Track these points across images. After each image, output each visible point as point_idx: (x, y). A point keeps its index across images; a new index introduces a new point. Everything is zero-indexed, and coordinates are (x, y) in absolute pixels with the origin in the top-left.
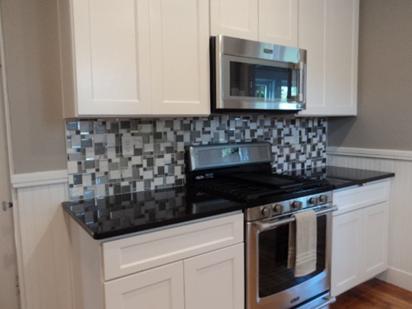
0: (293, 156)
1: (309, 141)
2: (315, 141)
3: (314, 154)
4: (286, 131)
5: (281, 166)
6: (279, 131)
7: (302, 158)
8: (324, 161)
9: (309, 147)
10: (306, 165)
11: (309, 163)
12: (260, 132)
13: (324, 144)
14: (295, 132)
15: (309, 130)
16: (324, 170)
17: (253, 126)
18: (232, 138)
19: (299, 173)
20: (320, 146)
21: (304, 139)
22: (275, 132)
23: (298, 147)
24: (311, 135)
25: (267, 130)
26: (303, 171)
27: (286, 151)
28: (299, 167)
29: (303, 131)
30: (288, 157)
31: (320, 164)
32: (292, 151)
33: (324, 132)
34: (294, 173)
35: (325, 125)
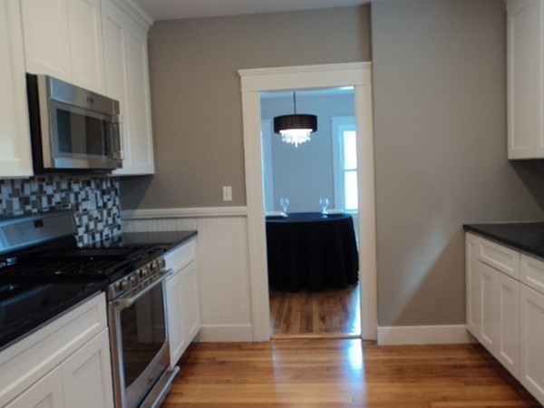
0: (92, 226)
1: (105, 205)
2: (110, 204)
3: (110, 221)
4: (83, 195)
5: (81, 238)
6: (77, 195)
7: (100, 226)
8: (119, 227)
9: (105, 212)
10: (104, 234)
11: (107, 231)
12: (57, 198)
13: (118, 208)
14: (92, 196)
15: (103, 193)
16: (120, 239)
17: (49, 190)
18: (28, 207)
19: (98, 245)
20: (115, 210)
21: (101, 204)
22: (72, 197)
23: (95, 214)
24: (106, 197)
25: (63, 195)
26: (102, 242)
27: (85, 219)
28: (98, 237)
29: (99, 193)
30: (87, 226)
31: (116, 232)
32: (90, 219)
33: (116, 194)
34: (94, 245)
35: (117, 185)
